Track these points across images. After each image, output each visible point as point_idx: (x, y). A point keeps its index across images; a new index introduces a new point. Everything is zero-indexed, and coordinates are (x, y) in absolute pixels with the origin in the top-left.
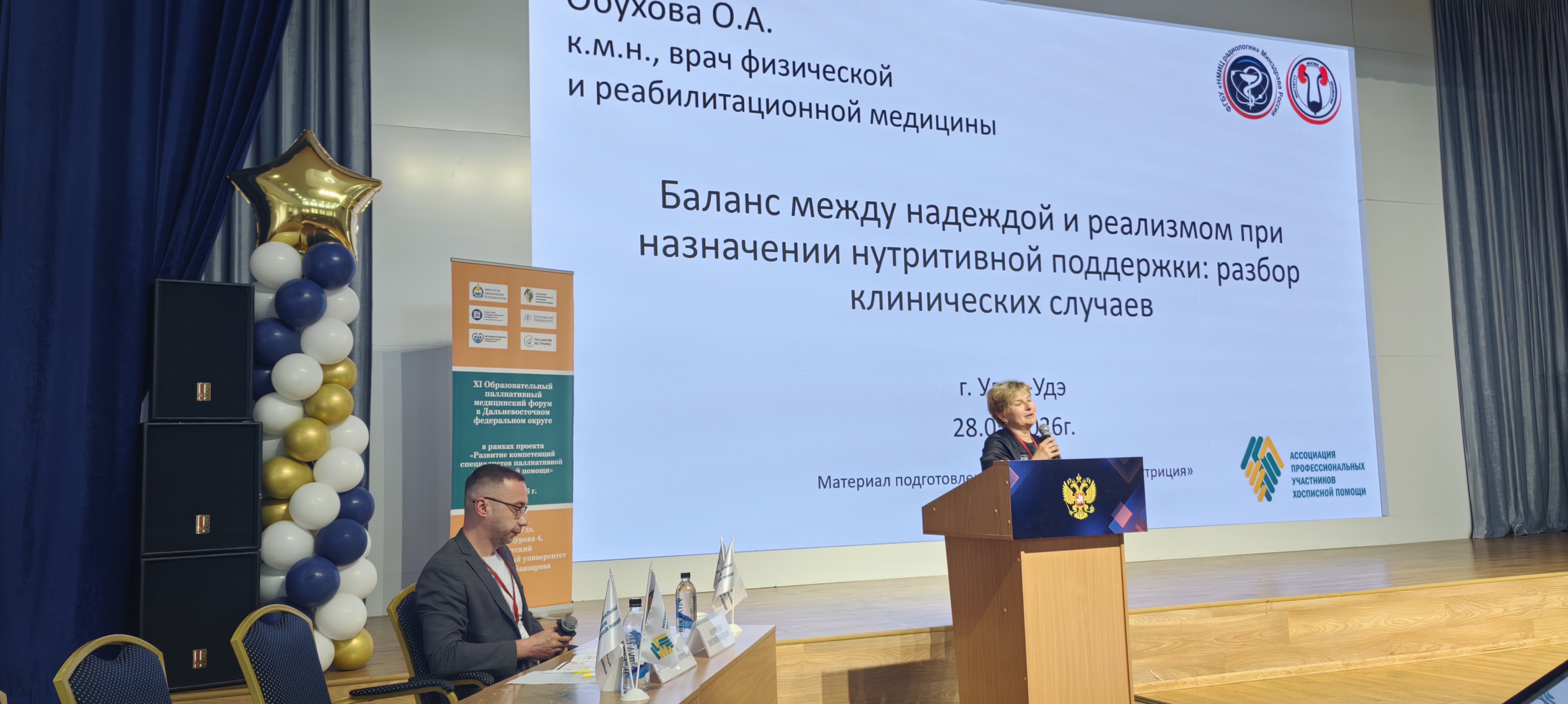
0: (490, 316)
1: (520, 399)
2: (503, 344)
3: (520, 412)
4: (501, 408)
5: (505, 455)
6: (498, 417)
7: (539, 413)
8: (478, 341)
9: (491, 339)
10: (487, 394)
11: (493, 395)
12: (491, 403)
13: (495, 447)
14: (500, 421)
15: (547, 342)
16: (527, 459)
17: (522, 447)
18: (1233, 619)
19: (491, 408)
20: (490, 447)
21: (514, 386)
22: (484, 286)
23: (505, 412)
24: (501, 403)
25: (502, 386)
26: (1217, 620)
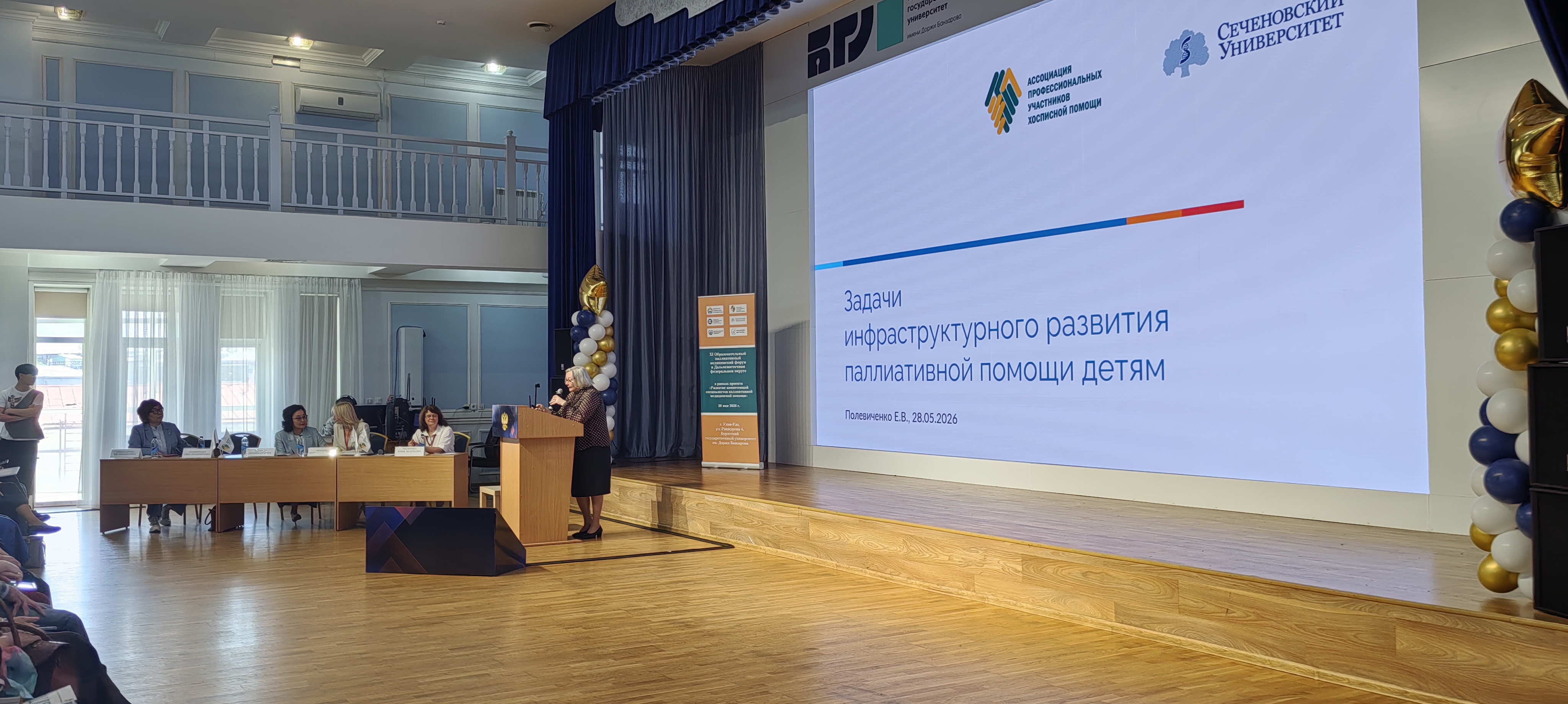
0: (717, 321)
1: (730, 361)
2: (722, 334)
3: (731, 367)
4: (722, 365)
5: (724, 388)
6: (720, 369)
7: (740, 367)
8: (711, 334)
9: (716, 333)
10: (716, 359)
11: (718, 359)
12: (718, 363)
13: (720, 384)
14: (722, 372)
15: (743, 331)
16: (735, 390)
17: (732, 384)
18: (783, 515)
19: (718, 365)
20: (718, 384)
21: (728, 354)
22: (712, 307)
23: (725, 367)
24: (722, 363)
25: (722, 355)
26: (776, 513)
